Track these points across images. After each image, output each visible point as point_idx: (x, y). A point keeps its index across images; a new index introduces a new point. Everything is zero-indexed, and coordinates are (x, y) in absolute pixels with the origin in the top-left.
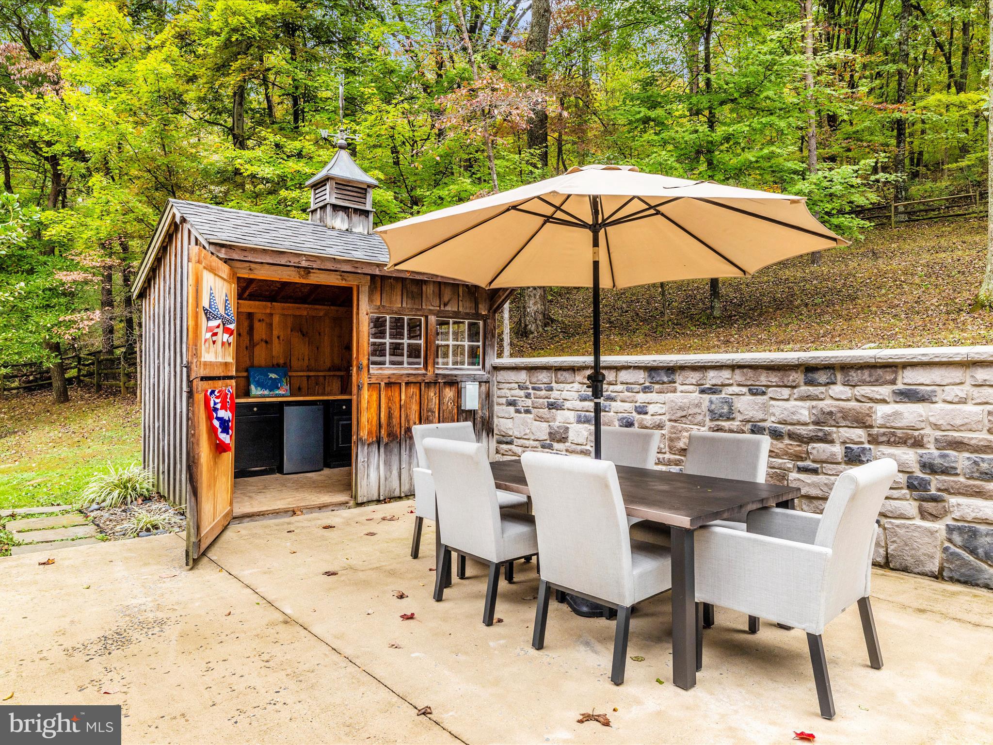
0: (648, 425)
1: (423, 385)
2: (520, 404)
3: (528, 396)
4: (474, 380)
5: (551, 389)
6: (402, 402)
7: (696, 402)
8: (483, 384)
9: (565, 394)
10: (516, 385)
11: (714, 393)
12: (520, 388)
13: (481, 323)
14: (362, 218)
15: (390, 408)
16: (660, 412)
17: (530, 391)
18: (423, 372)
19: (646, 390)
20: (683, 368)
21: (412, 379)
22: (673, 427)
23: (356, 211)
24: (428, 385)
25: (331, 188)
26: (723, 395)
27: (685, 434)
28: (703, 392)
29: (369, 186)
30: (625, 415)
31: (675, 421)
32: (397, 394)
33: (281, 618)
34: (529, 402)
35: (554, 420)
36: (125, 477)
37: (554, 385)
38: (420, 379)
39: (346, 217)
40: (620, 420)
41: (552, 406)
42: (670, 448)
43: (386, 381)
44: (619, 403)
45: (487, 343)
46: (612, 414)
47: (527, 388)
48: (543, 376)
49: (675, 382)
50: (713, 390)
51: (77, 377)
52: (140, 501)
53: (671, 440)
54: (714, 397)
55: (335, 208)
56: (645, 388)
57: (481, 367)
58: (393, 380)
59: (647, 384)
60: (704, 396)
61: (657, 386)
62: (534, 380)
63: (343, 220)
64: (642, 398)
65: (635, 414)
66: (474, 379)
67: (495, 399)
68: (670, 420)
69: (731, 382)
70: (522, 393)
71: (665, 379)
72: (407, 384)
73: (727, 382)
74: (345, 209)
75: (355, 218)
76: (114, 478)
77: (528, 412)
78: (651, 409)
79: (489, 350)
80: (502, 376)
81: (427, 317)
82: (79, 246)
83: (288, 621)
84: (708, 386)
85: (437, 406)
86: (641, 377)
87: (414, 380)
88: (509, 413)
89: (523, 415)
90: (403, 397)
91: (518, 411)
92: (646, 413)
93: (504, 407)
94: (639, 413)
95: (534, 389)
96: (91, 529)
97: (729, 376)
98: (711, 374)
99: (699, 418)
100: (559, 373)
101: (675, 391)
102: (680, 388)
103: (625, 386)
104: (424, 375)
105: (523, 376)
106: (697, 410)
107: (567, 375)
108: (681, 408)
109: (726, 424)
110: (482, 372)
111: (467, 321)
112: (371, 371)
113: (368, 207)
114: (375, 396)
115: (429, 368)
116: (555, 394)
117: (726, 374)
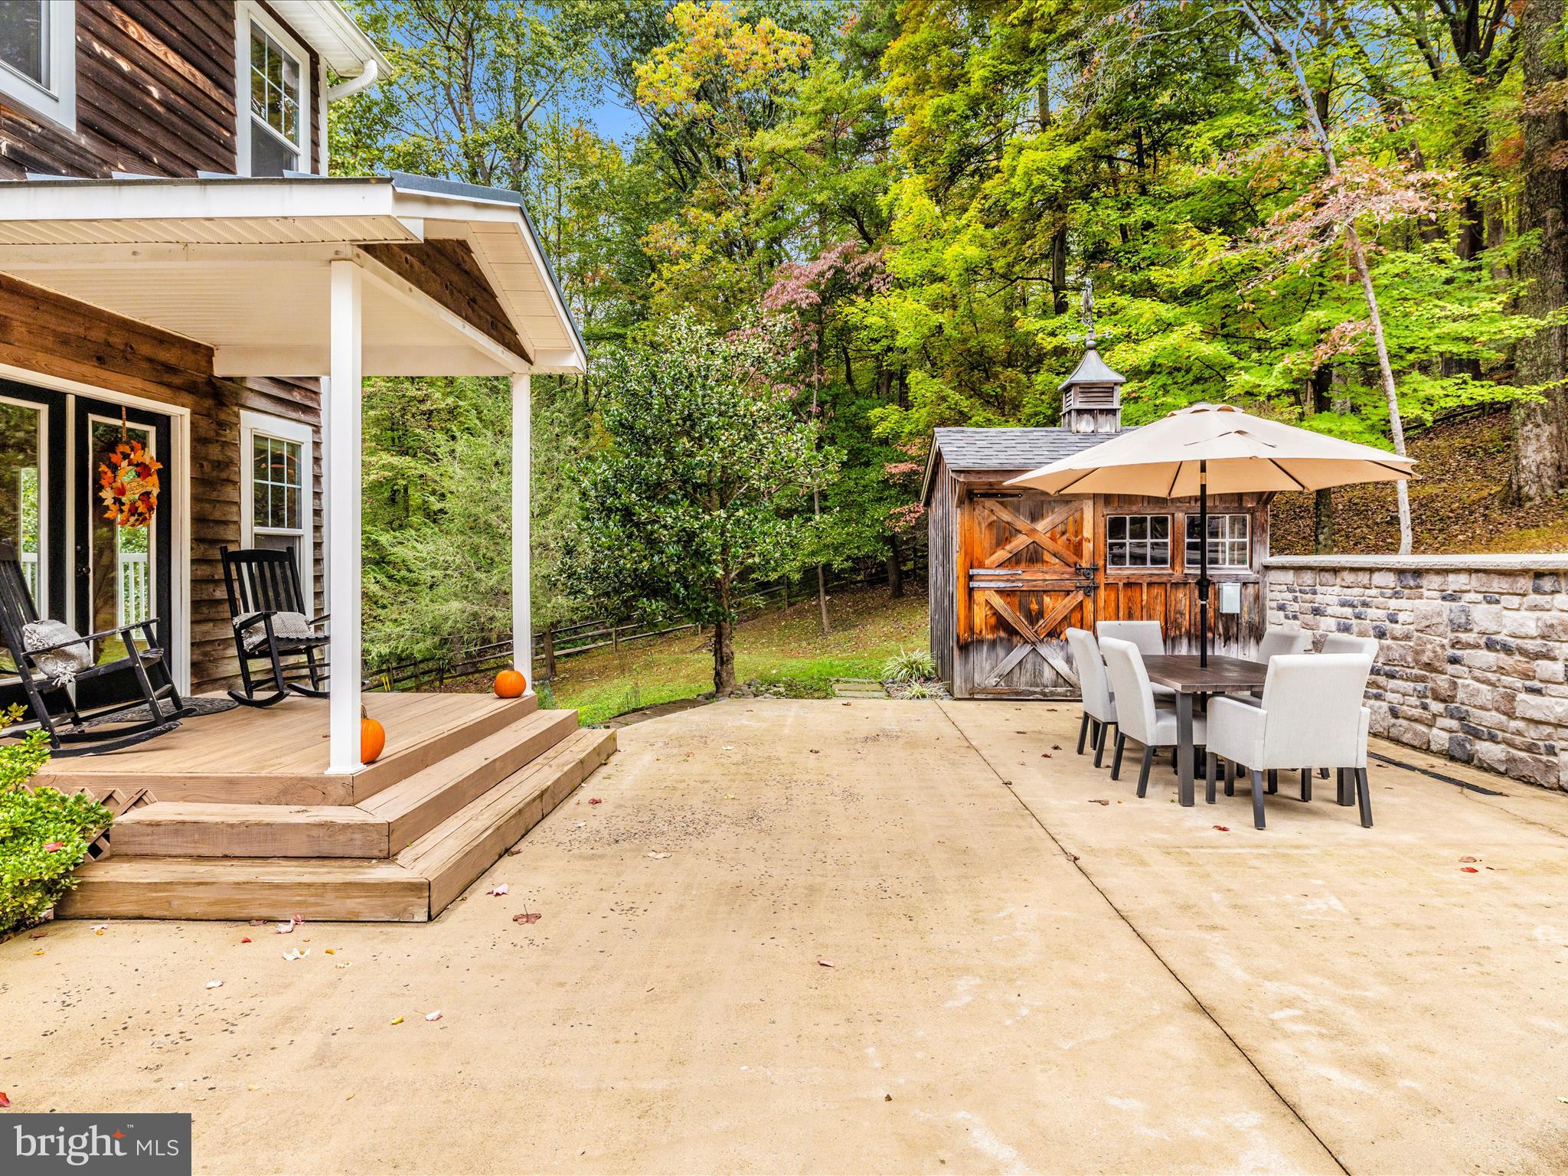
0: (1398, 635)
1: (1169, 585)
2: (1289, 608)
3: (1295, 599)
4: (1237, 581)
5: (1315, 593)
6: (1144, 603)
7: (1438, 610)
8: (1251, 586)
9: (1328, 599)
10: (1284, 588)
11: (1454, 600)
12: (1290, 590)
13: (1248, 517)
14: (1110, 417)
15: (1130, 608)
16: (1408, 621)
17: (1298, 594)
18: (1171, 571)
19: (1396, 595)
20: (1428, 571)
21: (1154, 579)
22: (1419, 638)
23: (1102, 411)
24: (1176, 585)
25: (1076, 394)
26: (1462, 603)
27: (1429, 646)
28: (1444, 598)
29: (1116, 384)
30: (1378, 623)
31: (1422, 631)
32: (1138, 594)
33: (967, 744)
34: (1296, 607)
35: (1318, 628)
36: (912, 660)
37: (1318, 587)
38: (1165, 579)
39: (1091, 419)
40: (1375, 628)
41: (1316, 612)
42: (1417, 662)
43: (1125, 581)
44: (1374, 610)
45: (1255, 539)
46: (1368, 621)
47: (1295, 591)
48: (1308, 578)
49: (1421, 587)
50: (1452, 597)
51: (913, 570)
52: (922, 679)
53: (1417, 653)
54: (1454, 604)
55: (1080, 412)
56: (1396, 593)
57: (1248, 566)
58: (1133, 581)
59: (1398, 589)
60: (1447, 604)
61: (1406, 591)
62: (1300, 582)
63: (1088, 423)
64: (1394, 604)
65: (1387, 623)
66: (1236, 579)
67: (1268, 604)
68: (1417, 631)
69: (1468, 588)
70: (1290, 596)
71: (1412, 583)
72: (1150, 584)
73: (1465, 588)
74: (1090, 412)
75: (1101, 418)
76: (904, 660)
77: (1295, 617)
78: (1401, 617)
79: (1257, 547)
80: (1273, 576)
81: (1173, 514)
82: (904, 438)
83: (970, 746)
84: (1449, 592)
85: (1187, 608)
86: (1390, 580)
87: (1159, 581)
88: (1278, 618)
89: (1292, 621)
90: (1145, 597)
91: (1287, 617)
92: (1397, 622)
93: (1275, 612)
94: (1391, 622)
95: (1301, 592)
96: (884, 693)
97: (1467, 582)
98: (1451, 577)
99: (1442, 628)
100: (1322, 574)
101: (1421, 597)
102: (1426, 593)
103: (1379, 590)
104: (1171, 575)
105: (1289, 577)
106: (1439, 620)
107: (1328, 577)
108: (1425, 617)
109: (1464, 637)
110: (1249, 572)
111: (1227, 516)
112: (1108, 572)
113: (1116, 405)
114: (1113, 596)
115: (1177, 568)
116: (1319, 598)
117: (1463, 578)
